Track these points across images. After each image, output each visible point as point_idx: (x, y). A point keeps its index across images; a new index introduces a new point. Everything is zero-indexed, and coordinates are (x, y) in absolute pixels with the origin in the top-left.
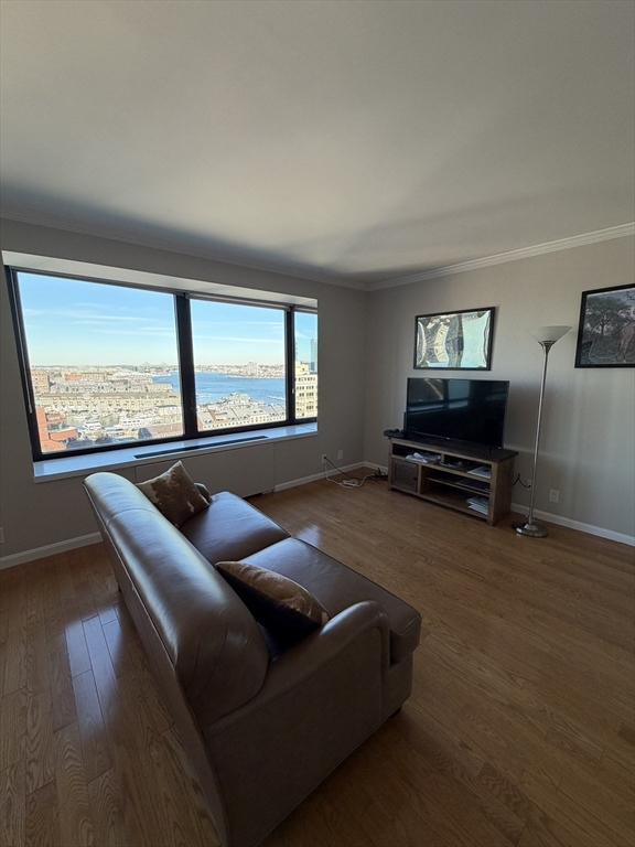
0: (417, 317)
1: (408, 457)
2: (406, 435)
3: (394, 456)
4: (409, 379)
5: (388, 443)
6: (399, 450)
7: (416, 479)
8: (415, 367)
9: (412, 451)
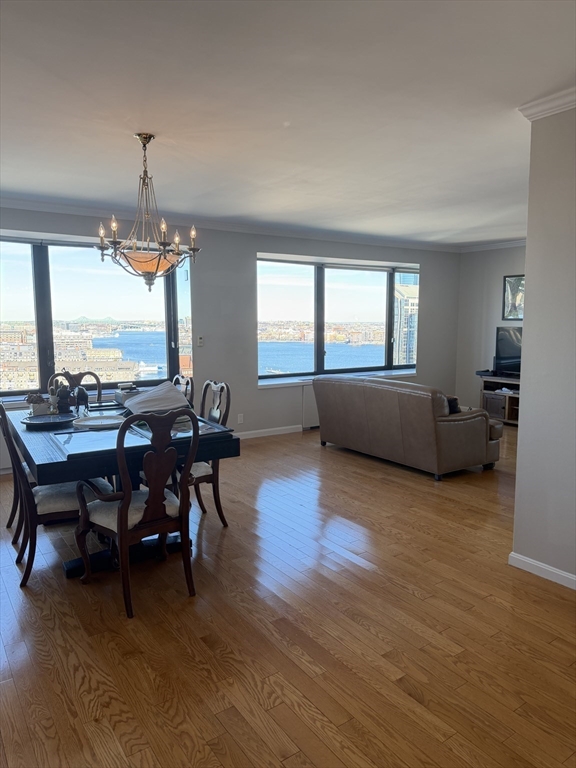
0: (505, 277)
1: (497, 391)
2: (495, 374)
3: (485, 392)
4: (498, 329)
5: (480, 381)
6: (489, 386)
7: (504, 408)
8: (504, 318)
9: (501, 386)
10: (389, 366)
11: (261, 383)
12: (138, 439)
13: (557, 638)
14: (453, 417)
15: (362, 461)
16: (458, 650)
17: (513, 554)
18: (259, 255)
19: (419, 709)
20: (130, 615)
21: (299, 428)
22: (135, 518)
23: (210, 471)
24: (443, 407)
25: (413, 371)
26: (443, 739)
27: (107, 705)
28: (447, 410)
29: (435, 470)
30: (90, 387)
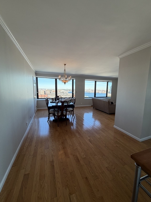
10: (107, 97)
11: (85, 98)
12: (60, 104)
13: (116, 138)
14: (112, 105)
15: (98, 111)
16: (99, 137)
17: (114, 126)
18: (85, 80)
19: (90, 143)
20: (58, 126)
21: (91, 105)
22: (59, 114)
23: (73, 110)
24: (110, 103)
25: (110, 98)
26: (91, 147)
27: (52, 136)
28: (111, 104)
29: (108, 113)
30: (60, 98)
